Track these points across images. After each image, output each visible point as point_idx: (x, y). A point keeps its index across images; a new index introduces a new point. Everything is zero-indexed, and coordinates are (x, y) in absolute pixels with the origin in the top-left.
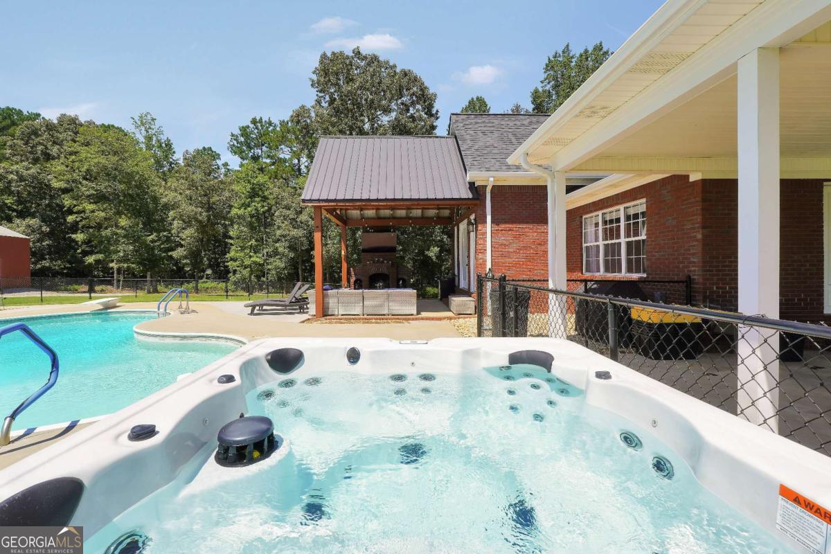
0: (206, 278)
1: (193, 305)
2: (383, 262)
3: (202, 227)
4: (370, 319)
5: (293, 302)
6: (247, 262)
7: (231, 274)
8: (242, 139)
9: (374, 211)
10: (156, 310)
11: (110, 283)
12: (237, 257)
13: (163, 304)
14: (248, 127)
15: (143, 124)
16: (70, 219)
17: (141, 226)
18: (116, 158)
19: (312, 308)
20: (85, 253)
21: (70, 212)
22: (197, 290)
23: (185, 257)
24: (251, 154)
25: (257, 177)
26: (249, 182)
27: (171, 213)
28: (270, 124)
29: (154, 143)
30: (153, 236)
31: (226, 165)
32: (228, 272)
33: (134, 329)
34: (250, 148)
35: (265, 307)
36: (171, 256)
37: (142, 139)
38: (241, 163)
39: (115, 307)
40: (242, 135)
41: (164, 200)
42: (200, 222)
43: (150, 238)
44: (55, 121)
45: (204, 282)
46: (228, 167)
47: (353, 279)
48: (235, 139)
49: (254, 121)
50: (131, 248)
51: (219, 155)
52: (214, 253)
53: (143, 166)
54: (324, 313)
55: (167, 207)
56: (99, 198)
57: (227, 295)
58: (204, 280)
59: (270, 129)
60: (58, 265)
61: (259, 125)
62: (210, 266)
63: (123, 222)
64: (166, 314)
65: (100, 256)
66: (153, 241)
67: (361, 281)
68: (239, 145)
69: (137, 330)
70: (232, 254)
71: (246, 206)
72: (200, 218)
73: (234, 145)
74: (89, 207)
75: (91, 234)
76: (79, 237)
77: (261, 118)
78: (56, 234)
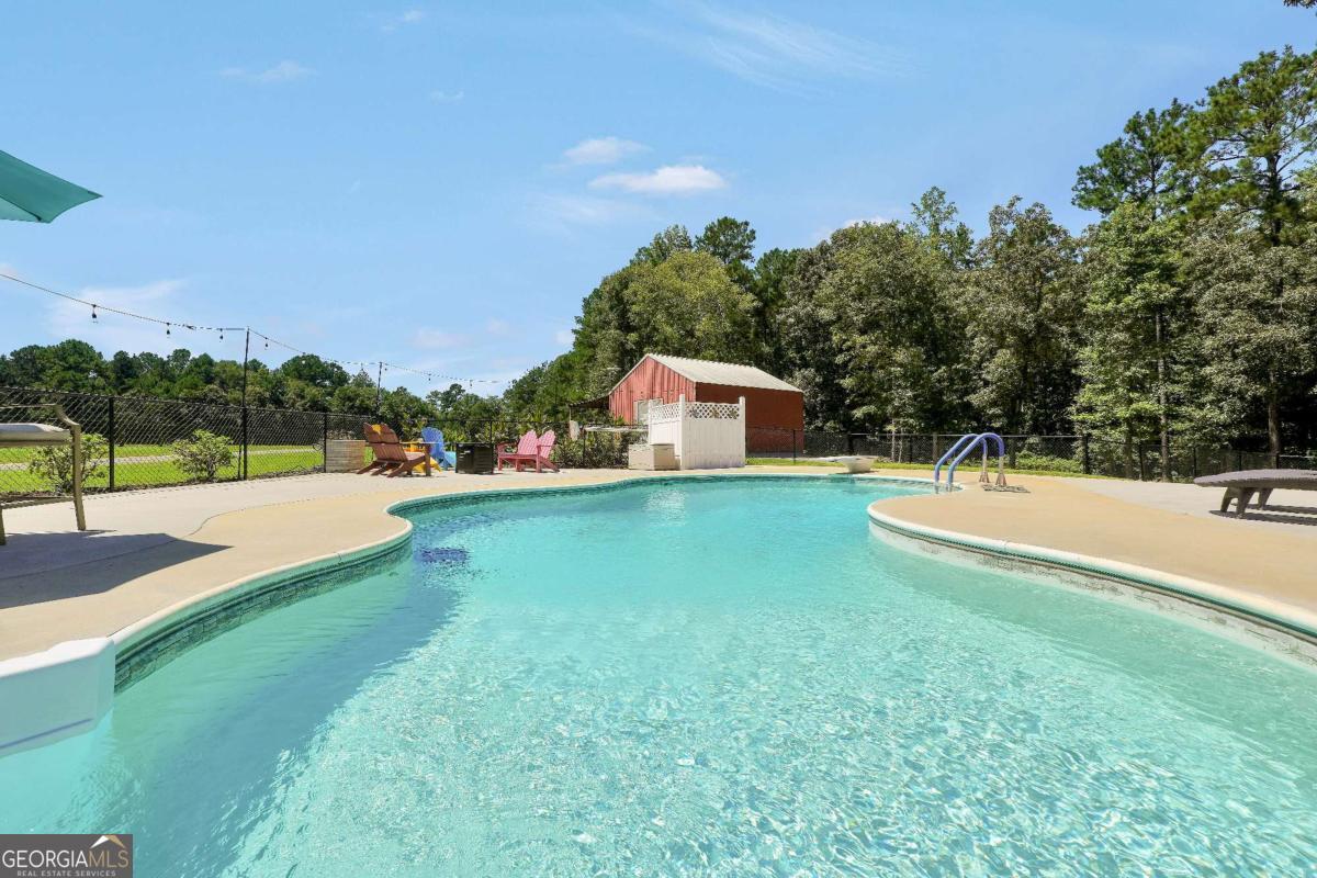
0: (1029, 449)
3: (1026, 344)
6: (1122, 412)
10: (933, 481)
12: (1094, 403)
14: (1119, 141)
15: (928, 207)
16: (839, 359)
17: (923, 358)
20: (854, 406)
21: (839, 350)
23: (994, 404)
30: (941, 372)
33: (871, 511)
34: (1123, 183)
36: (969, 405)
37: (926, 231)
40: (1104, 164)
42: (1022, 335)
43: (936, 375)
44: (830, 242)
45: (1025, 456)
48: (1087, 178)
49: (1134, 125)
50: (910, 394)
52: (1043, 406)
53: (926, 263)
55: (962, 321)
56: (869, 326)
58: (1025, 452)
59: (1175, 126)
61: (1146, 126)
63: (901, 355)
64: (950, 488)
65: (872, 409)
66: (940, 380)
68: (1097, 186)
70: (1083, 397)
71: (1121, 292)
72: (1021, 324)
73: (1085, 188)
74: (860, 339)
75: (862, 379)
76: (847, 382)
77: (1152, 111)
78: (828, 386)
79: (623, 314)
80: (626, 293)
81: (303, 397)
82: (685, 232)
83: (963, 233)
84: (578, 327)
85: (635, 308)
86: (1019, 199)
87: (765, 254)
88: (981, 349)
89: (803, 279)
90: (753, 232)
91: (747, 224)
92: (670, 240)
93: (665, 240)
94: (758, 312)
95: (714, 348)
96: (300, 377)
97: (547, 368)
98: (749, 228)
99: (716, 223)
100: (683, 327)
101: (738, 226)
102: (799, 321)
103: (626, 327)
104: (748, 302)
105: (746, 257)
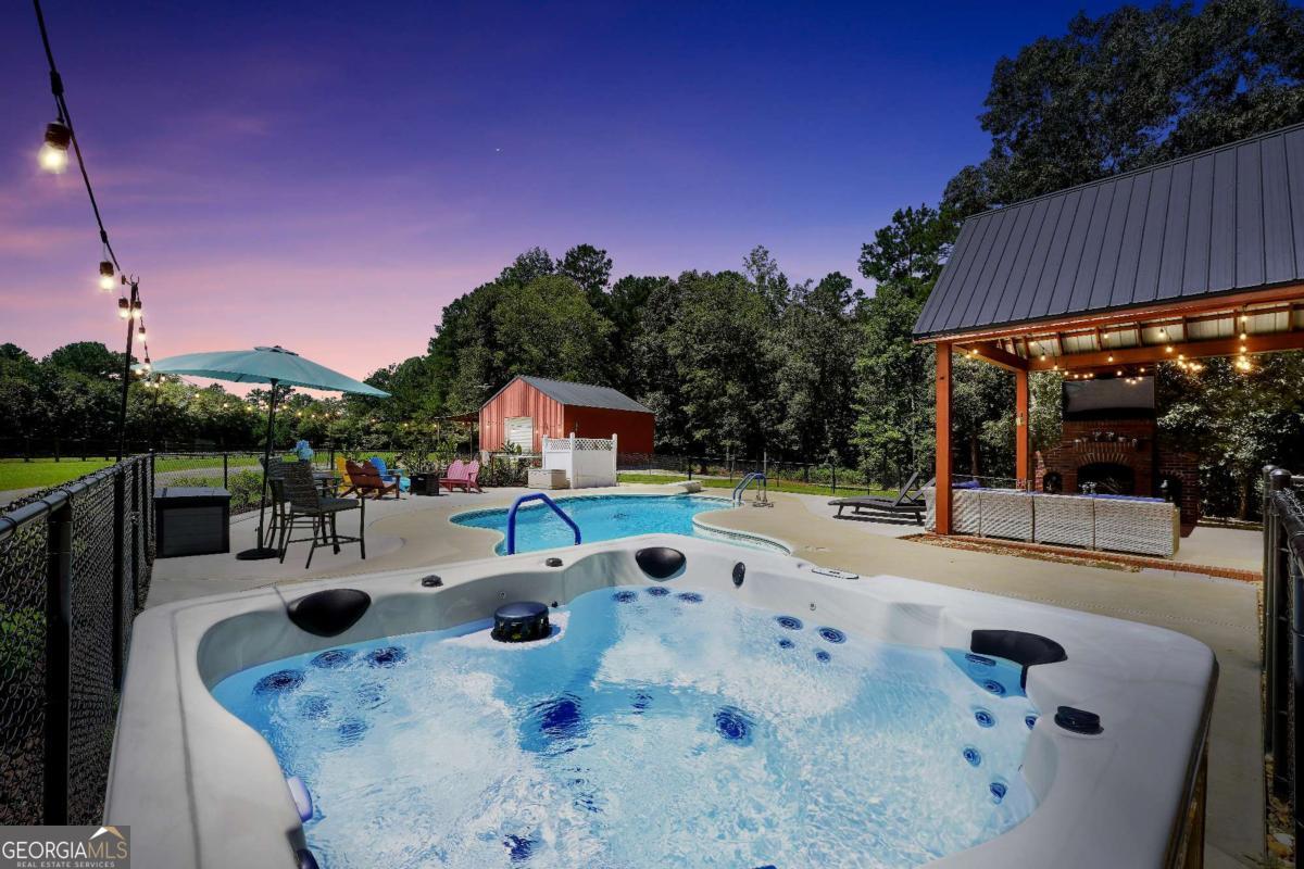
0: (829, 462)
1: (772, 496)
2: (1115, 439)
3: (815, 390)
4: (1044, 551)
5: (903, 504)
6: (879, 440)
7: (860, 458)
8: (880, 250)
9: (1094, 336)
10: (730, 498)
11: (721, 463)
12: (872, 432)
13: (739, 491)
14: (889, 228)
15: (754, 262)
16: (685, 388)
17: (746, 393)
18: (724, 311)
19: (930, 515)
21: (684, 382)
22: (805, 478)
23: (793, 432)
24: (893, 269)
25: (897, 305)
26: (885, 314)
27: (779, 374)
28: (924, 212)
29: (766, 283)
30: (759, 405)
31: (860, 292)
32: (858, 454)
34: (892, 260)
35: (861, 509)
36: (777, 431)
37: (752, 280)
38: (878, 286)
39: (700, 491)
40: (879, 244)
41: (769, 357)
42: (812, 383)
43: (755, 407)
44: (677, 282)
46: (863, 296)
47: (1041, 472)
48: (868, 253)
49: (898, 218)
50: (736, 420)
51: (849, 281)
54: (948, 527)
55: (775, 365)
56: (707, 363)
57: (834, 488)
58: (826, 464)
59: (924, 223)
60: (675, 441)
61: (906, 219)
62: (834, 445)
63: (732, 389)
65: (708, 431)
66: (758, 412)
67: (1059, 477)
68: (874, 261)
69: (697, 522)
70: (858, 427)
71: (878, 352)
72: (811, 376)
73: (867, 262)
74: (701, 373)
75: (701, 406)
76: (689, 409)
77: (910, 209)
78: (674, 407)
79: (490, 331)
80: (494, 314)
81: (86, 393)
82: (546, 255)
83: (782, 280)
84: (436, 336)
85: (503, 329)
86: (811, 281)
87: (621, 280)
88: (785, 392)
89: (655, 312)
90: (610, 261)
91: (604, 252)
92: (532, 261)
93: (528, 261)
94: (615, 338)
95: (576, 369)
96: (79, 367)
97: (394, 371)
98: (607, 257)
99: (576, 249)
100: (548, 348)
101: (596, 253)
102: (650, 351)
103: (492, 344)
104: (605, 327)
105: (604, 282)
